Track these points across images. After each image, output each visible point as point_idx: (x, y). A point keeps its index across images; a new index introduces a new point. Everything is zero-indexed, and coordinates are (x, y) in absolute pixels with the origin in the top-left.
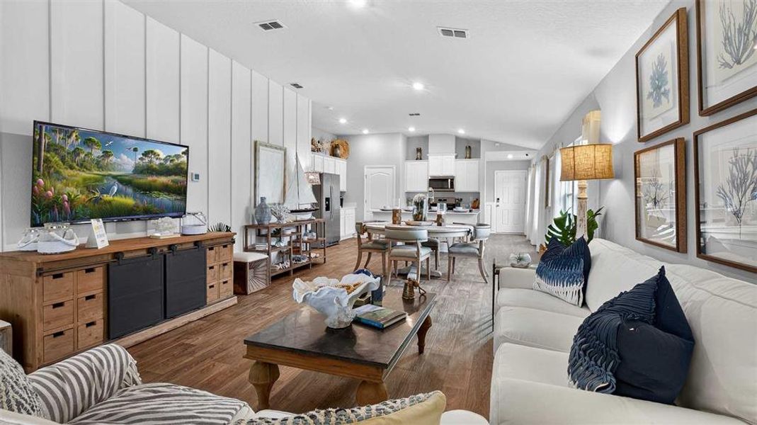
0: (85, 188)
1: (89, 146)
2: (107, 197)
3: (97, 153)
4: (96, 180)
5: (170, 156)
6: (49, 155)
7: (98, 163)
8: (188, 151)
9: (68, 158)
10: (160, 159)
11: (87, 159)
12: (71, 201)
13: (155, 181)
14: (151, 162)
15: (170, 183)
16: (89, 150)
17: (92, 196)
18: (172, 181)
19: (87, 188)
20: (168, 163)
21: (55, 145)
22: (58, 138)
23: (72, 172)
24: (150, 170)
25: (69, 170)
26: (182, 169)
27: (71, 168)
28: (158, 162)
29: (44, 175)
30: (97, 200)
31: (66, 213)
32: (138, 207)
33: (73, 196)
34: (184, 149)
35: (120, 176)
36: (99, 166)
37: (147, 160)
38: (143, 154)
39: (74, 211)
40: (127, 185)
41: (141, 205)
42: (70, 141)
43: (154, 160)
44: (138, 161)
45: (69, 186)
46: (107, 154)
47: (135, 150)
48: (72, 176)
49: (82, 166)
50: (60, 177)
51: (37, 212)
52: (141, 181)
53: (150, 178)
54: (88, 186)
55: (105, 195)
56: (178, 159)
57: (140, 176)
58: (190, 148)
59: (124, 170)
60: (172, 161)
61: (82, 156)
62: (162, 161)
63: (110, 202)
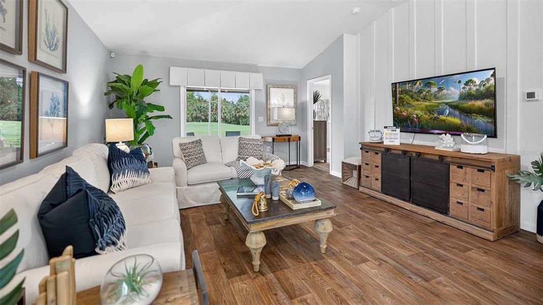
0: (428, 112)
1: (428, 87)
2: (442, 117)
3: (434, 89)
4: (434, 106)
5: (483, 81)
6: (402, 96)
7: (435, 96)
8: (494, 72)
9: (415, 96)
10: (476, 85)
11: (427, 94)
12: (418, 117)
13: (474, 105)
14: (470, 89)
15: (484, 106)
16: (428, 89)
17: (432, 116)
18: (486, 104)
19: (429, 111)
20: (482, 88)
21: (406, 91)
22: (408, 87)
23: (418, 103)
24: (469, 96)
25: (416, 102)
26: (491, 91)
27: (418, 100)
28: (475, 89)
29: (399, 105)
30: (436, 119)
31: (416, 124)
32: (463, 126)
33: (419, 116)
34: (492, 72)
35: (451, 102)
36: (436, 98)
37: (468, 88)
38: (465, 84)
39: (421, 124)
40: (455, 109)
41: (465, 125)
42: (416, 86)
43: (472, 87)
44: (462, 90)
45: (417, 110)
46: (440, 89)
47: (460, 82)
48: (418, 105)
49: (424, 99)
50: (409, 105)
51: (396, 121)
52: (465, 105)
53: (470, 103)
54: (430, 110)
55: (441, 116)
56: (488, 83)
57: (463, 102)
58: (496, 69)
59: (453, 98)
60: (484, 85)
61: (424, 93)
62: (478, 87)
63: (444, 121)
